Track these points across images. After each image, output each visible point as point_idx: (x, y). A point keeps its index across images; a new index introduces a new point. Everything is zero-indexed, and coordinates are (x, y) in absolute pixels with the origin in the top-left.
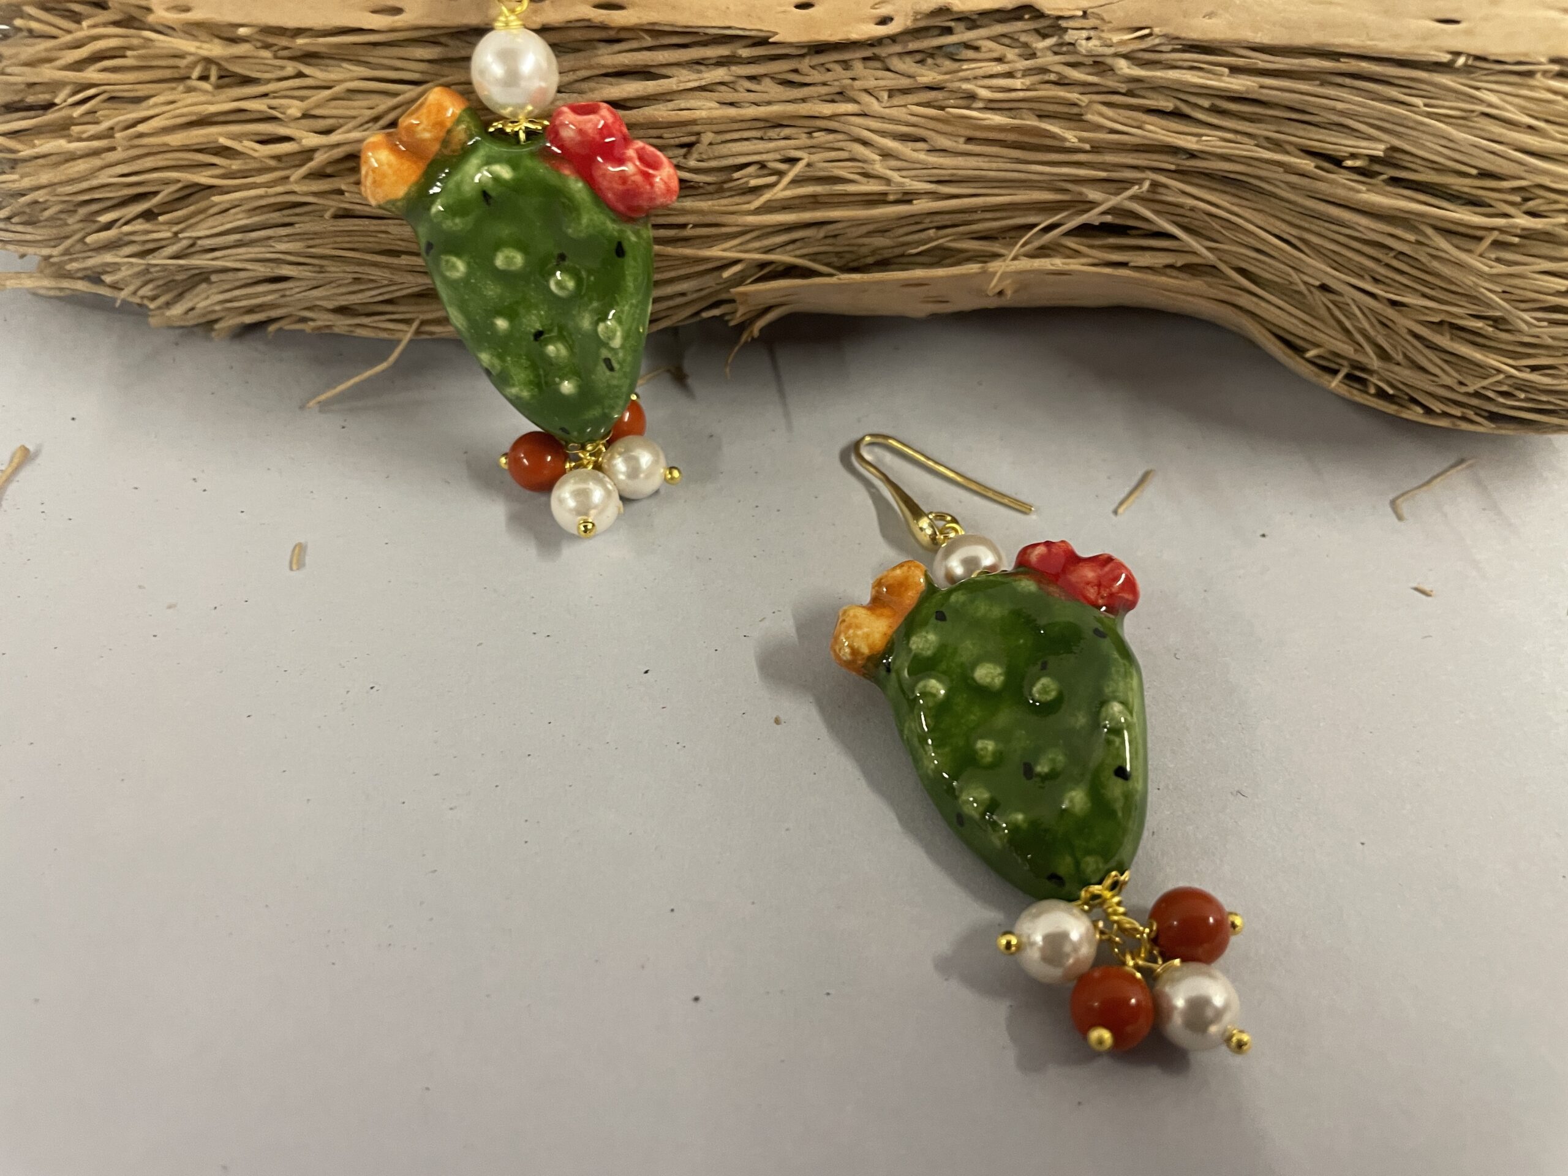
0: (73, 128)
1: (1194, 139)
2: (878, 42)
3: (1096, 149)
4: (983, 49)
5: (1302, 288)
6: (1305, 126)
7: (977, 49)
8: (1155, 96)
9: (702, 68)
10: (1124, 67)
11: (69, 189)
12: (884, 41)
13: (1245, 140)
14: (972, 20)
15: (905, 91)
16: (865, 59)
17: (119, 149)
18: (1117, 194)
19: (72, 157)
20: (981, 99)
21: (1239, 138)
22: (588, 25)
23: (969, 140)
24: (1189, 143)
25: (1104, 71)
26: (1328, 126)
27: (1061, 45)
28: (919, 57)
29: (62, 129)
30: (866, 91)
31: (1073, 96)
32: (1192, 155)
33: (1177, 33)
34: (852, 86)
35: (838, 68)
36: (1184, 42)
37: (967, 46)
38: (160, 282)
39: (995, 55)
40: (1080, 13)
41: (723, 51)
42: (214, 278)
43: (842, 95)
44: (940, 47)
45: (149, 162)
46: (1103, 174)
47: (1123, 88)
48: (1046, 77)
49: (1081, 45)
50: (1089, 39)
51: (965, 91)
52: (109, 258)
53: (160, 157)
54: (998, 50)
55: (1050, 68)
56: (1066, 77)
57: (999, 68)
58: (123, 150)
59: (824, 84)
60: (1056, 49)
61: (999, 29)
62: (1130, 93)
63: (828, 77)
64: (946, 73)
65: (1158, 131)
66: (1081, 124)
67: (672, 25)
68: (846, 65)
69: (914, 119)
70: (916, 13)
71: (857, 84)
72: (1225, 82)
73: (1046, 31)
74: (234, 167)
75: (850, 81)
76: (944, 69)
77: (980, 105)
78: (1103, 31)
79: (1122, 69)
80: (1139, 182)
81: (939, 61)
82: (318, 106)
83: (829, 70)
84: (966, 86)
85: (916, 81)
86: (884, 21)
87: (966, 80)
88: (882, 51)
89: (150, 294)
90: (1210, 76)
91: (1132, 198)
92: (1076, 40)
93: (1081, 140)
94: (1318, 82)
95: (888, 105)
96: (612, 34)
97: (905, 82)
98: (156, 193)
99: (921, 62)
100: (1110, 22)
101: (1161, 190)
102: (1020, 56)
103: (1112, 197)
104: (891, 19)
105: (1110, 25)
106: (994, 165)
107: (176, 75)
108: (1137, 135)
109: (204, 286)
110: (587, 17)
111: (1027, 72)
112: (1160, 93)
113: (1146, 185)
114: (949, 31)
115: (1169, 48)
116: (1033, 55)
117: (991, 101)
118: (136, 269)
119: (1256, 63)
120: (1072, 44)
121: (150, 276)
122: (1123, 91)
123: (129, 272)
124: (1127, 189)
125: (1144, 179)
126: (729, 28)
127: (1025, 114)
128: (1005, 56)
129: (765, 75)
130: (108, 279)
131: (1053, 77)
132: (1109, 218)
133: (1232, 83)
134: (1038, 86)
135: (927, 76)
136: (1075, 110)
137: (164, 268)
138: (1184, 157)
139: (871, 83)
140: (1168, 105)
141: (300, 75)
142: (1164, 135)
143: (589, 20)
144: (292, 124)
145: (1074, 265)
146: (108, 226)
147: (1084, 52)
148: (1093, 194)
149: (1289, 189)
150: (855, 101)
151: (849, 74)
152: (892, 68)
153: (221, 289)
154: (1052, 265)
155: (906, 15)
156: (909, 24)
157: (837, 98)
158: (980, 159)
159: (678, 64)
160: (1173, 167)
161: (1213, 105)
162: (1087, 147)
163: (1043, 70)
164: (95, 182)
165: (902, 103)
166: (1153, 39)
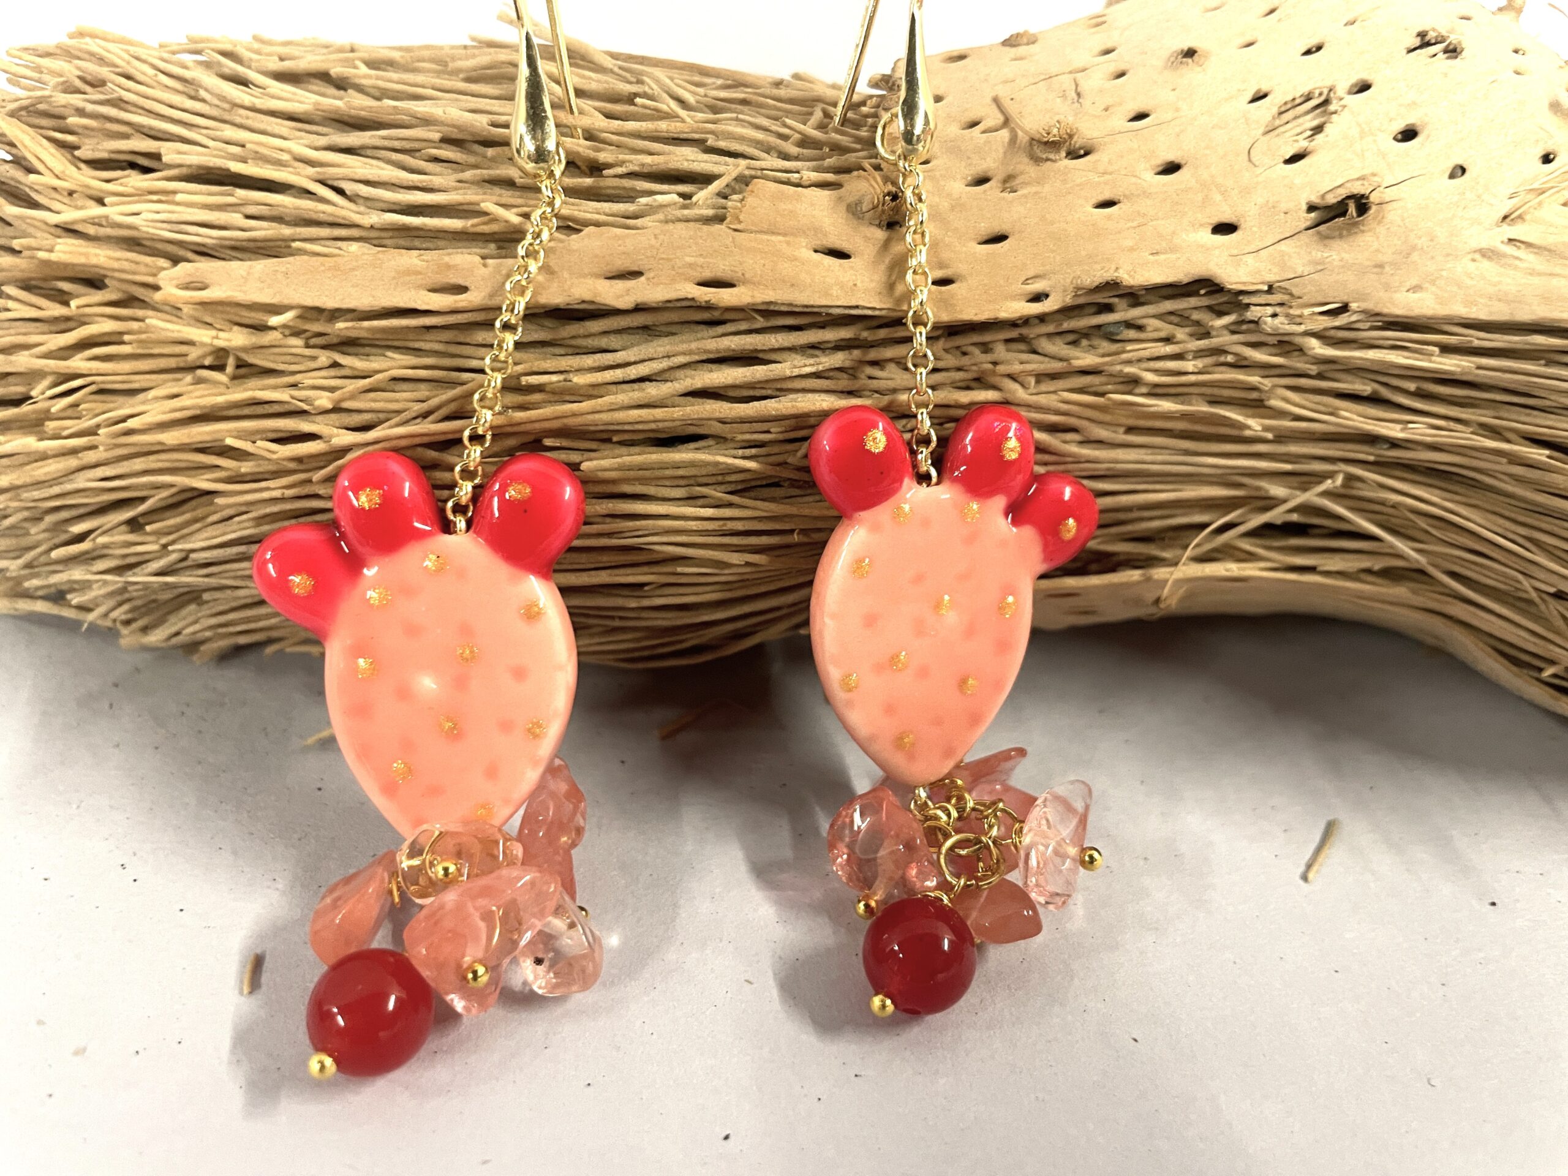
0: (47, 423)
1: (1399, 427)
2: (1026, 321)
3: (1281, 438)
4: (1149, 329)
5: (1534, 595)
6: (1528, 411)
7: (1140, 328)
8: (1350, 378)
9: (817, 352)
10: (1317, 347)
11: (36, 494)
12: (1031, 321)
13: (1459, 427)
14: (1135, 296)
15: (1054, 376)
16: (1008, 341)
17: (101, 448)
18: (1305, 490)
19: (43, 457)
20: (1147, 384)
21: (1452, 425)
22: (689, 305)
23: (1130, 430)
24: (1394, 431)
25: (1288, 352)
26: (1556, 410)
27: (1243, 322)
28: (1071, 337)
29: (35, 425)
30: (1011, 377)
31: (1254, 379)
32: (1394, 444)
33: (1377, 310)
34: (994, 371)
35: (976, 351)
36: (1386, 319)
37: (1129, 325)
38: (139, 603)
39: (1163, 334)
40: (1266, 288)
41: (845, 333)
42: (206, 596)
43: (980, 382)
44: (1099, 327)
45: (138, 464)
46: (1288, 467)
47: (1314, 369)
48: (1222, 359)
49: (1265, 323)
50: (1274, 315)
51: (1127, 375)
52: (77, 574)
53: (152, 458)
54: (1166, 329)
55: (1226, 348)
56: (1245, 359)
57: (1169, 349)
58: (106, 450)
59: (959, 369)
60: (1233, 328)
61: (1168, 305)
62: (1320, 376)
63: (965, 361)
64: (1103, 356)
65: (1354, 418)
66: (1262, 410)
67: (791, 305)
68: (986, 348)
69: (1065, 407)
70: (1079, 289)
71: (1001, 369)
72: (1434, 362)
73: (1224, 308)
74: (243, 470)
75: (990, 366)
76: (1101, 351)
77: (1144, 390)
78: (1291, 307)
79: (1314, 348)
80: (1331, 475)
81: (1096, 342)
82: (352, 397)
83: (965, 354)
84: (1128, 369)
85: (1070, 364)
86: (1037, 298)
87: (1129, 362)
88: (1030, 332)
89: (124, 617)
90: (1417, 356)
91: (1326, 494)
92: (1260, 318)
93: (1266, 429)
94: (1543, 362)
95: (1034, 391)
96: (716, 315)
97: (1057, 366)
98: (143, 499)
99: (1074, 343)
100: (1300, 298)
101: (1359, 485)
102: (1191, 335)
103: (1298, 493)
104: (1047, 296)
105: (1300, 300)
106: (1159, 458)
107: (182, 365)
108: (1329, 423)
109: (193, 607)
110: (690, 296)
111: (1199, 354)
112: (1354, 374)
113: (1339, 480)
114: (1108, 308)
115: (1368, 325)
116: (1207, 335)
117: (1156, 385)
118: (110, 588)
119: (1471, 342)
120: (1256, 322)
121: (127, 596)
122: (1313, 373)
123: (102, 592)
124: (1320, 483)
125: (1336, 472)
126: (857, 307)
127: (1194, 399)
128: (1174, 337)
129: (891, 360)
130: (75, 599)
131: (1230, 359)
132: (1295, 517)
133: (1444, 364)
134: (1210, 369)
135: (1085, 359)
136: (1254, 395)
137: (146, 586)
138: (1385, 446)
139: (1017, 368)
140: (1366, 388)
141: (335, 365)
142: (1361, 422)
143: (693, 299)
144: (319, 418)
145: (1250, 570)
146: (81, 538)
147: (1269, 330)
148: (1277, 490)
149: (1514, 482)
150: (995, 387)
151: (989, 357)
152: (1040, 351)
153: (214, 611)
154: (1227, 570)
155: (1065, 291)
156: (1069, 300)
157: (973, 384)
158: (1143, 451)
159: (791, 349)
160: (1371, 458)
161: (1418, 388)
162: (1270, 436)
163: (1219, 351)
164: (69, 487)
165: (1052, 389)
166: (1349, 316)
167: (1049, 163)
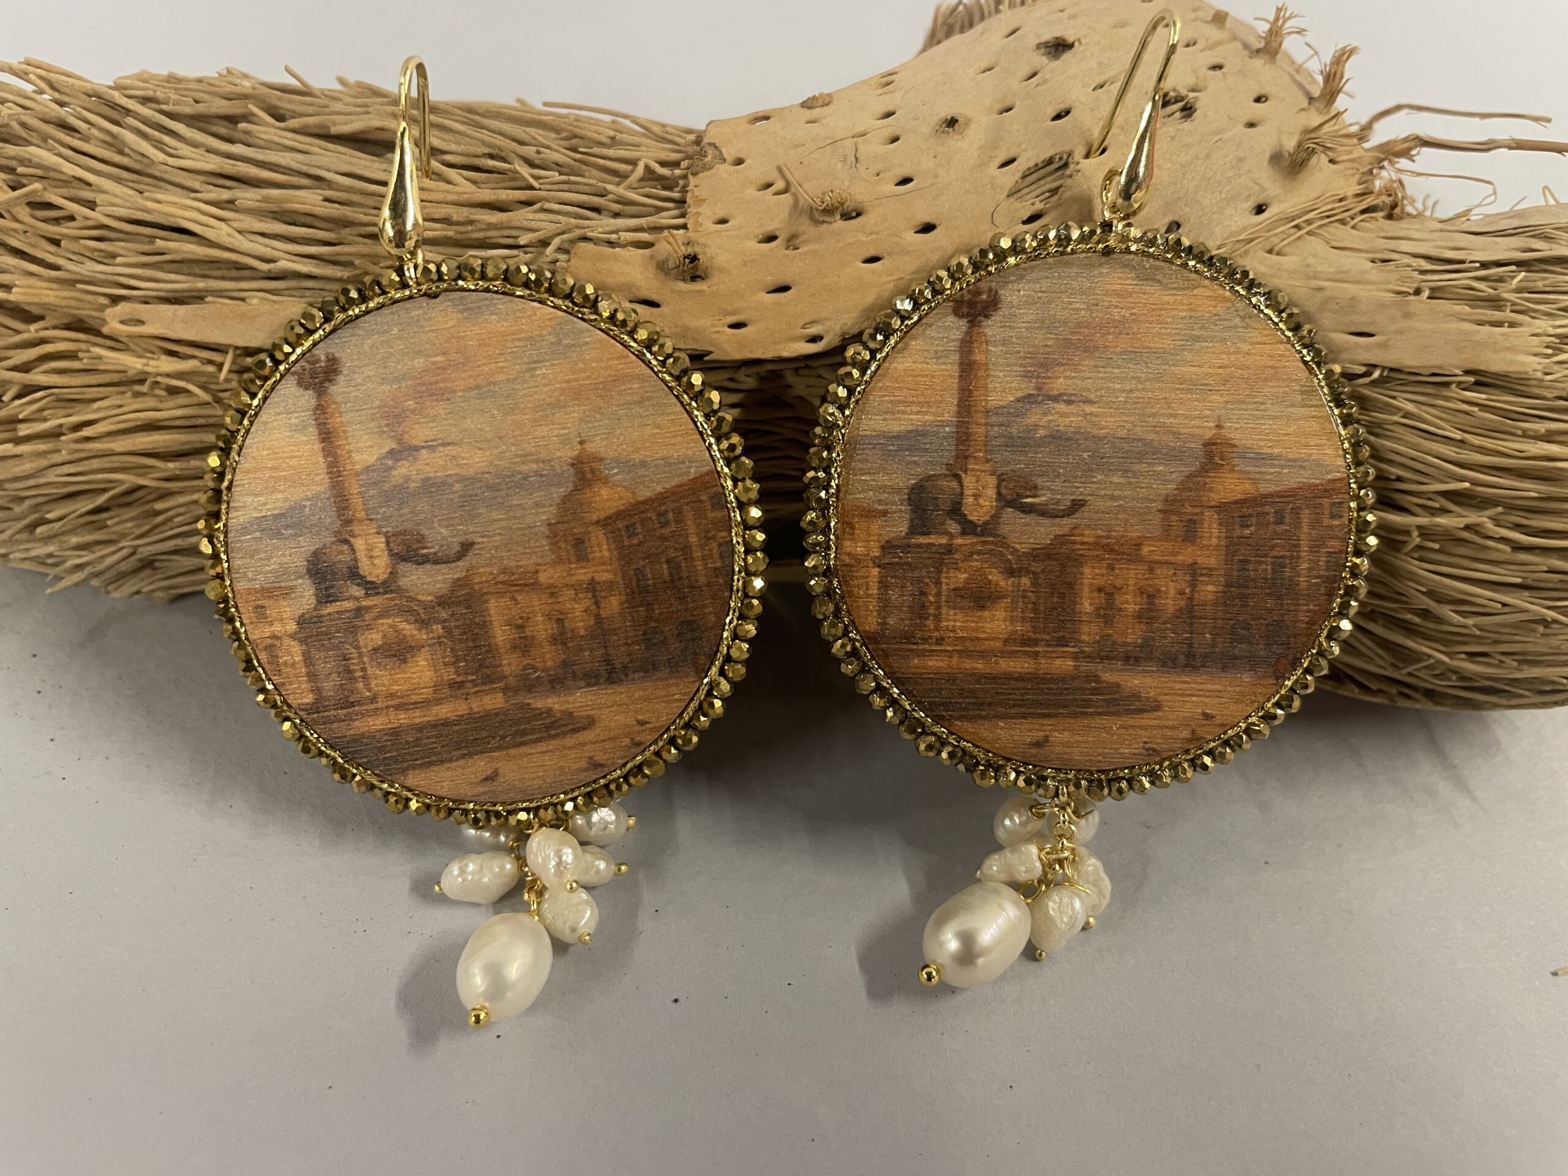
2: (809, 357)
11: (17, 485)
16: (796, 369)
17: (64, 452)
45: (95, 464)
53: (105, 459)
58: (67, 453)
70: (846, 333)
86: (814, 339)
98: (104, 491)
104: (821, 338)
155: (833, 333)
156: (839, 342)
164: (42, 481)
167: (825, 225)
